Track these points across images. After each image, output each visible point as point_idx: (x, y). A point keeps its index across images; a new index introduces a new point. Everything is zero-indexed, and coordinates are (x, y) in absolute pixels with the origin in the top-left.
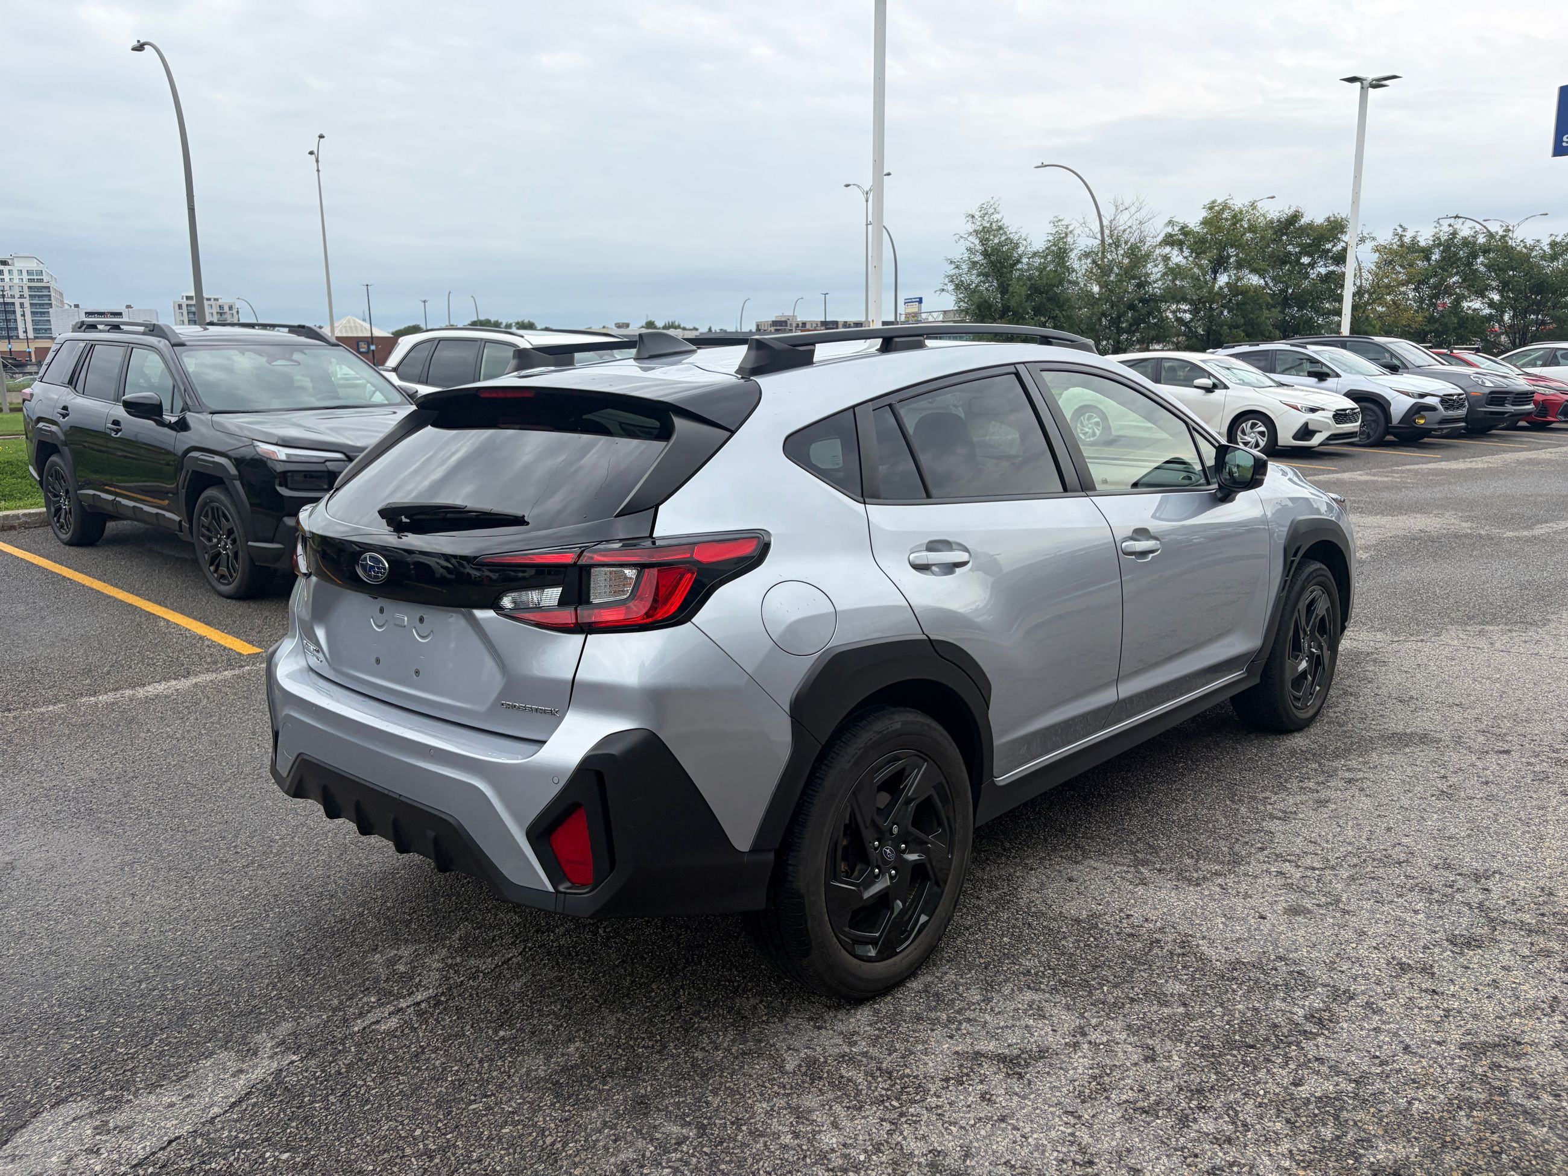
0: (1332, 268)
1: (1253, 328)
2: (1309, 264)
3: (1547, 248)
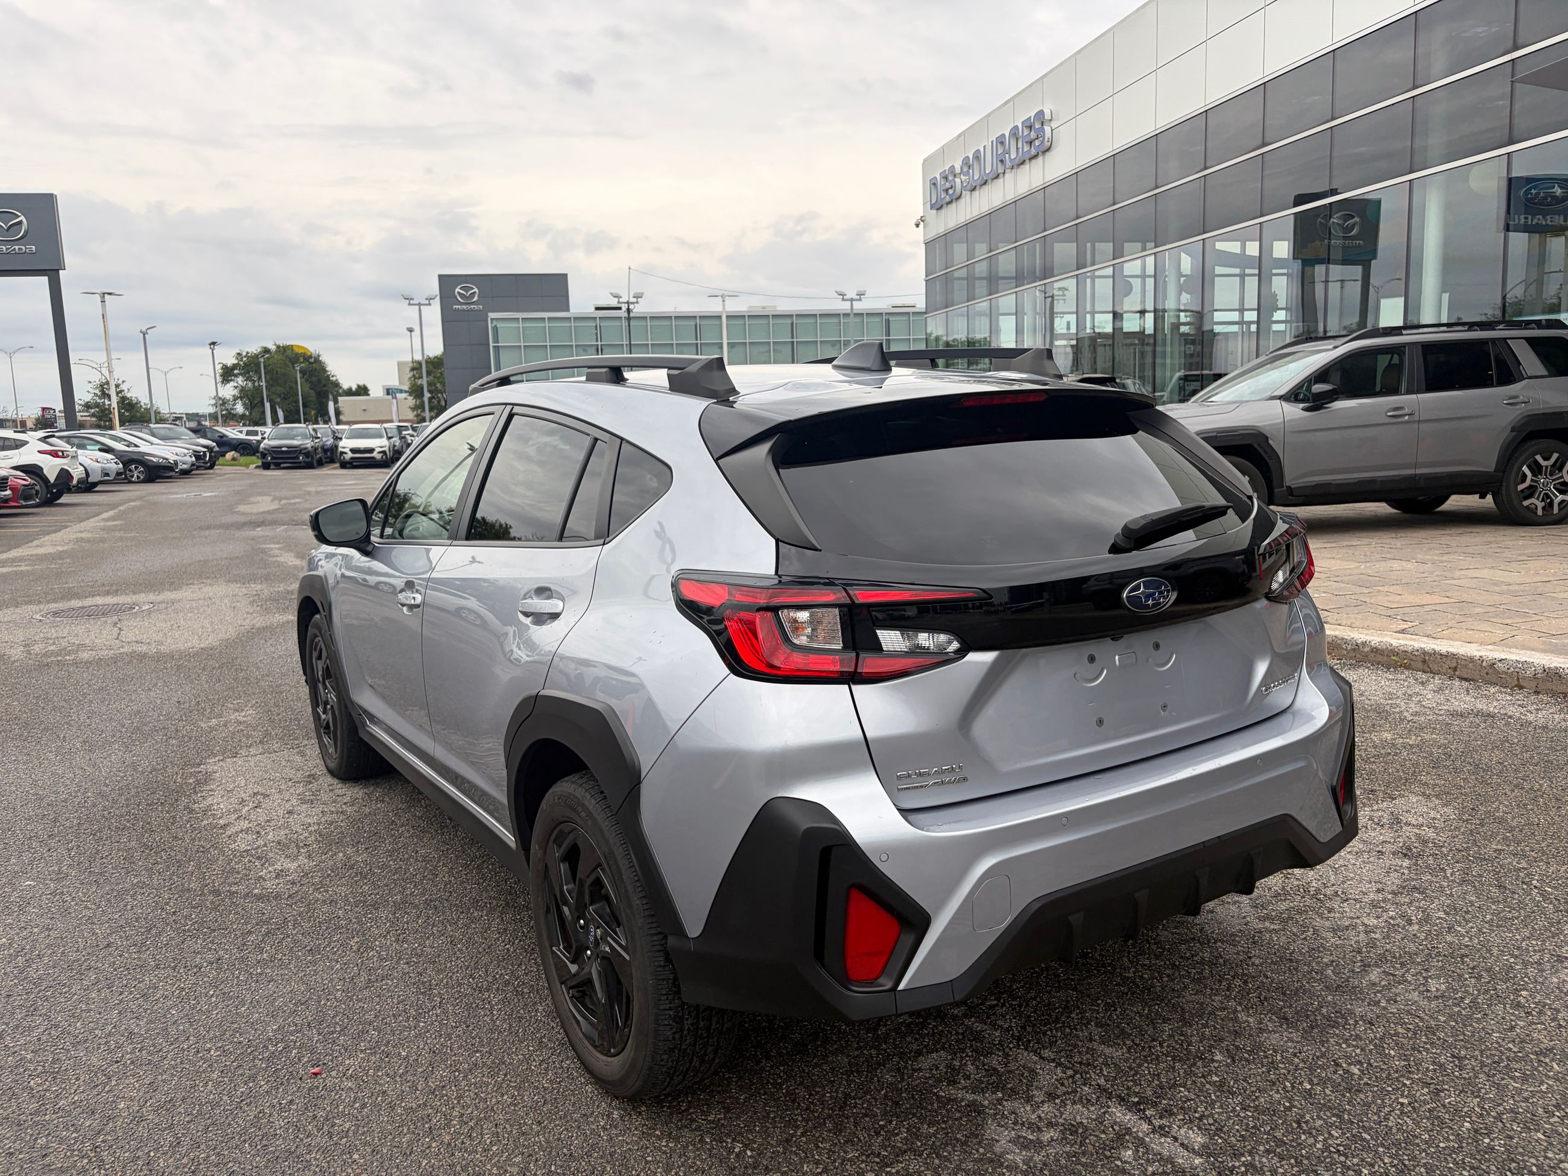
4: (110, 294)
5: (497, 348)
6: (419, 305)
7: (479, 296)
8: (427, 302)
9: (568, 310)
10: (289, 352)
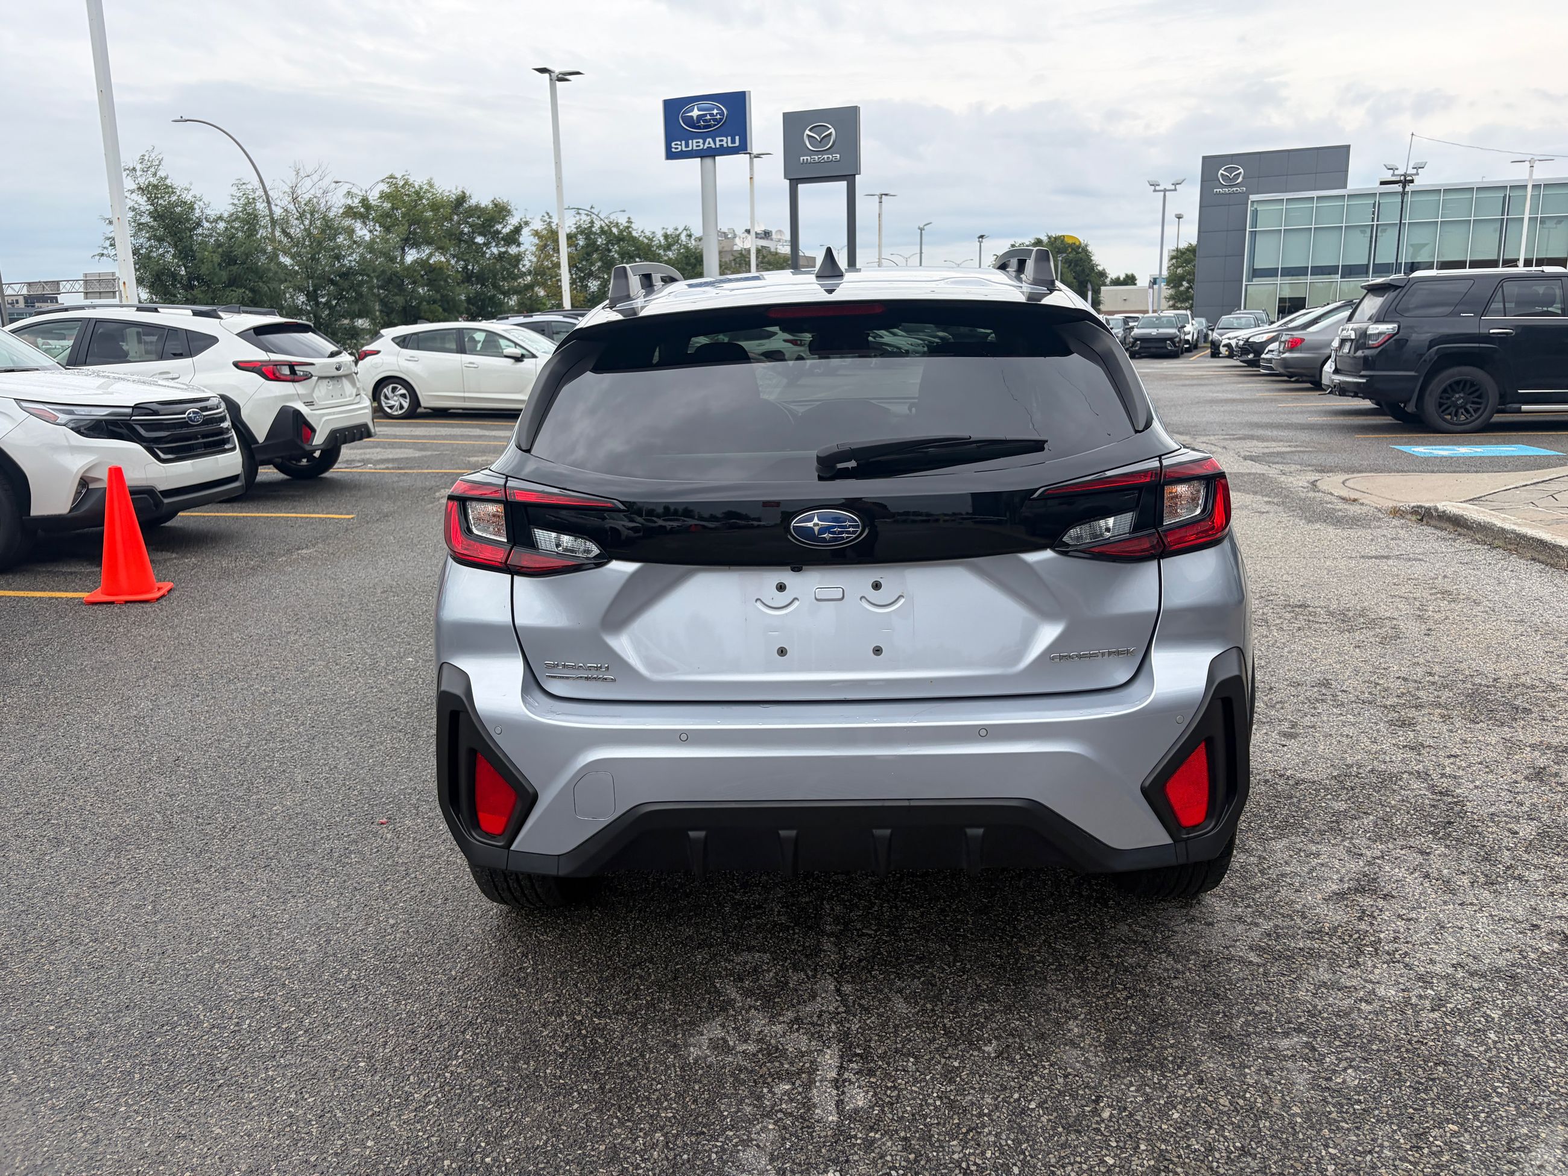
0: (503, 250)
1: (448, 303)
2: (484, 244)
3: (662, 239)
4: (886, 195)
5: (1254, 234)
6: (1165, 191)
7: (1243, 178)
8: (1173, 187)
9: (1345, 187)
10: (1058, 242)
